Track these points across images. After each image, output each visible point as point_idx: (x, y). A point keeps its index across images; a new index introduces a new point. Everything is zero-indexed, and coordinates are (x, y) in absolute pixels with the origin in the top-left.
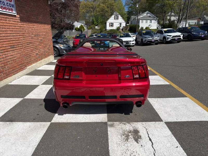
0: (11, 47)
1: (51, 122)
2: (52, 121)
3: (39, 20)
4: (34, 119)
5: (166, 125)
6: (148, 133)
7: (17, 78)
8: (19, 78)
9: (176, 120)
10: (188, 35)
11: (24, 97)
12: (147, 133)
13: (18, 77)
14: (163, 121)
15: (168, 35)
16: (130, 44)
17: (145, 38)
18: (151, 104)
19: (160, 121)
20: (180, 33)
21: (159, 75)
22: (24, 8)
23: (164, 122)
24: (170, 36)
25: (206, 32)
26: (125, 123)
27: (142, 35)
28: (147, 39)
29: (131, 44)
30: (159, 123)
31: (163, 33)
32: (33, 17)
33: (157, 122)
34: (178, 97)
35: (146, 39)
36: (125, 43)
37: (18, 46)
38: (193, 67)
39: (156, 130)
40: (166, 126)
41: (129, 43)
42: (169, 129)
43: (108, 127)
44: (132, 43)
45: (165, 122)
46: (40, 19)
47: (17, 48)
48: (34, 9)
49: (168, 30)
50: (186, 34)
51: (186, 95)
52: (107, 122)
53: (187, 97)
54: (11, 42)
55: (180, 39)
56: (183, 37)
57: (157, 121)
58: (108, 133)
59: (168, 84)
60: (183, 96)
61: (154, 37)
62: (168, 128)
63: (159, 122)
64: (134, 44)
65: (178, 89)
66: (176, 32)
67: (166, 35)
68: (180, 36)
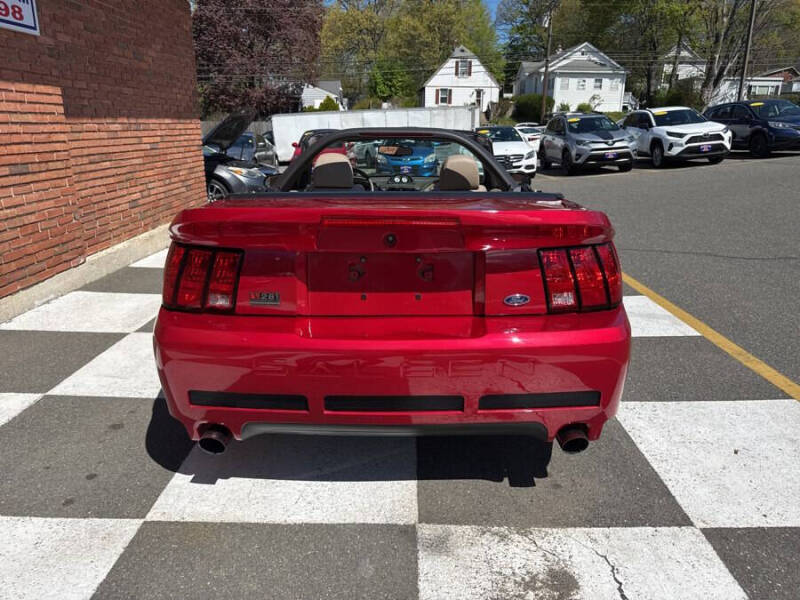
0: (15, 170)
1: (144, 517)
2: (152, 516)
3: (144, 66)
4: (69, 502)
5: (710, 548)
6: (626, 593)
7: (37, 303)
8: (48, 302)
9: (757, 522)
10: (755, 133)
11: (48, 390)
12: (620, 590)
13: (45, 300)
14: (692, 524)
15: (670, 134)
16: (520, 167)
17: (579, 142)
18: (627, 429)
19: (680, 525)
20: (723, 126)
21: (648, 295)
22: (79, 8)
23: (698, 532)
24: (681, 135)
26: (504, 529)
27: (565, 134)
28: (585, 147)
29: (522, 169)
30: (675, 535)
31: (651, 126)
32: (116, 51)
33: (664, 530)
34: (748, 399)
35: (581, 147)
37: (43, 167)
38: (792, 262)
39: (662, 576)
40: (708, 549)
41: (514, 164)
42: (731, 572)
43: (421, 554)
44: (524, 162)
45: (704, 531)
46: (150, 61)
47: (43, 176)
48: (122, 15)
50: (746, 130)
51: (787, 391)
52: (414, 526)
53: (792, 398)
54: (15, 149)
55: (722, 147)
56: (734, 140)
57: (665, 525)
58: (418, 591)
59: (693, 332)
60: (773, 393)
61: (614, 142)
62: (722, 566)
63: (676, 528)
64: (534, 170)
65: (740, 359)
66: (705, 121)
67: (662, 131)
68: (719, 137)
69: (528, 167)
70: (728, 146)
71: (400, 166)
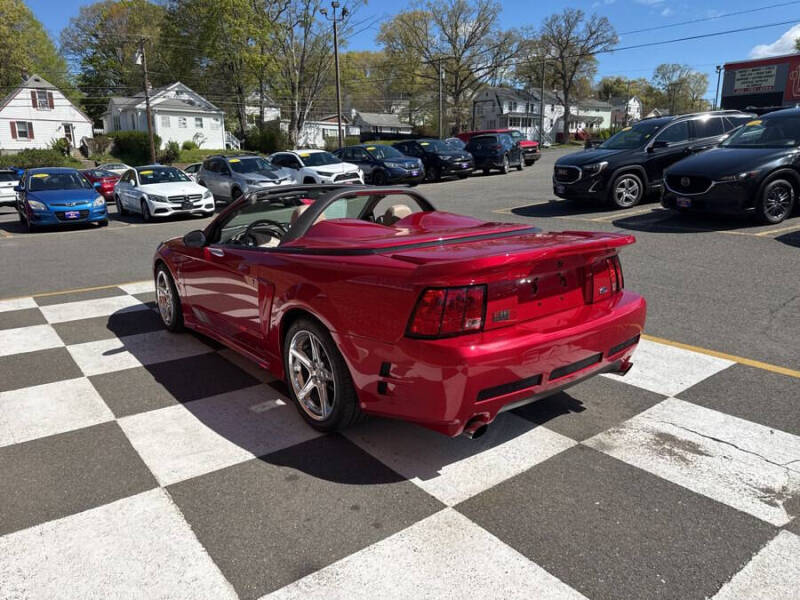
10: (375, 171)
15: (320, 173)
16: (199, 206)
17: (250, 182)
20: (355, 166)
24: (329, 174)
25: (420, 161)
27: (230, 175)
28: (256, 186)
29: (203, 208)
31: (301, 167)
35: (252, 186)
36: (180, 205)
41: (195, 204)
44: (204, 202)
49: (312, 154)
50: (370, 168)
55: (359, 182)
56: (366, 178)
61: (280, 181)
64: (213, 209)
66: (339, 162)
67: (313, 170)
68: (356, 175)
69: (208, 206)
70: (363, 182)
71: (64, 212)
